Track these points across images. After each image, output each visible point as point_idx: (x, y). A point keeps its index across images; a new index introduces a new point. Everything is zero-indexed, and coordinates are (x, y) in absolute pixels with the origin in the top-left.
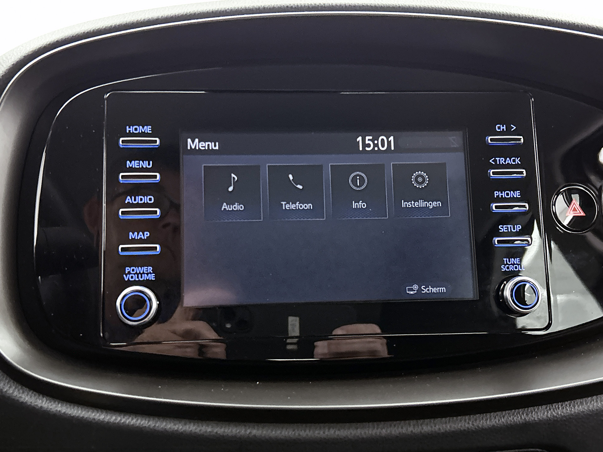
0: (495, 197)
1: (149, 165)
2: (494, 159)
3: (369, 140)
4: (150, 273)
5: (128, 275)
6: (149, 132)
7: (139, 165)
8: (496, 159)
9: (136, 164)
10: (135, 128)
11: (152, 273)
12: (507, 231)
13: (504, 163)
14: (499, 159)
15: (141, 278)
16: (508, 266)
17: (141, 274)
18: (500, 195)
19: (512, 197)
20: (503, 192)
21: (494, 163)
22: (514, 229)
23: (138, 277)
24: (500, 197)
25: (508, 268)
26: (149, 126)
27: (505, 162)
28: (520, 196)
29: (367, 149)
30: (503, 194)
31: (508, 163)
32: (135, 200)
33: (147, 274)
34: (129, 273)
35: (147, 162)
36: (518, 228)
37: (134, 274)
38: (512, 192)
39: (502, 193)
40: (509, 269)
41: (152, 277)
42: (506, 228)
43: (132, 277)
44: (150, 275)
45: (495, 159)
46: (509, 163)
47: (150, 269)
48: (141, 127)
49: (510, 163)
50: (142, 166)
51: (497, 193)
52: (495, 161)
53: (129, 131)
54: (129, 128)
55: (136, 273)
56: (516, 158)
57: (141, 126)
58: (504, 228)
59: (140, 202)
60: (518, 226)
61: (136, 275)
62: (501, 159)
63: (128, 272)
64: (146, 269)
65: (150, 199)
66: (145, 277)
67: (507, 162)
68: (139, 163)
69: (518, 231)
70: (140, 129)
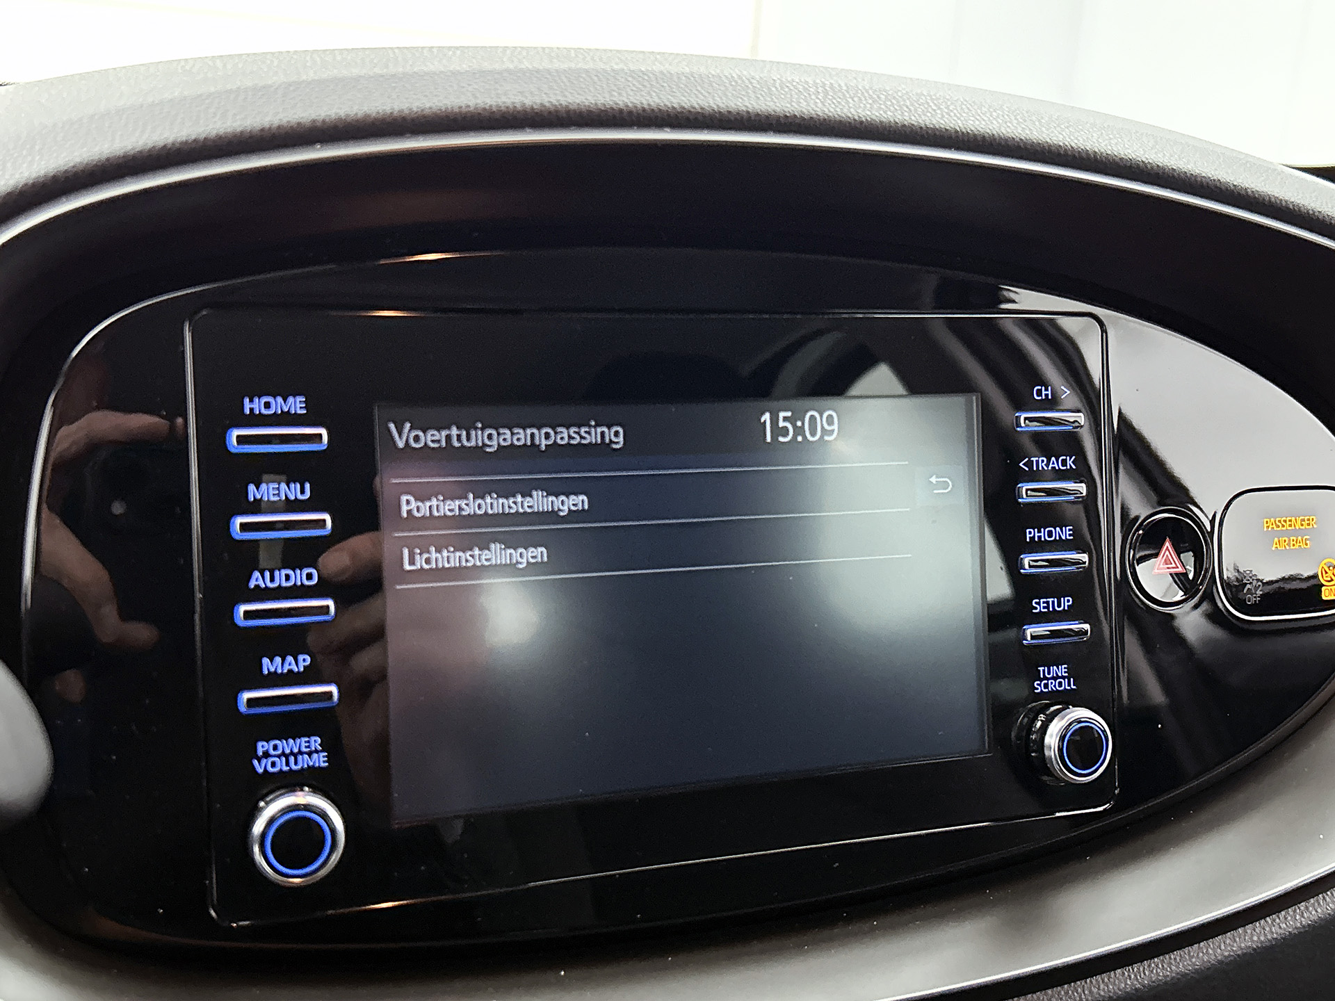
0: (1028, 540)
1: (303, 492)
2: (1027, 459)
3: (785, 419)
4: (317, 751)
5: (264, 761)
6: (299, 412)
7: (278, 495)
8: (1032, 459)
9: (271, 492)
10: (265, 403)
11: (321, 751)
12: (1046, 610)
13: (1046, 468)
14: (1037, 459)
15: (296, 763)
16: (1046, 681)
17: (295, 755)
18: (1037, 535)
19: (1058, 538)
20: (1042, 530)
21: (1027, 469)
22: (1059, 606)
23: (287, 764)
24: (1036, 539)
25: (1046, 686)
26: (300, 395)
27: (1047, 465)
28: (1072, 538)
29: (781, 439)
30: (1042, 534)
31: (1052, 467)
32: (272, 580)
33: (310, 754)
34: (267, 755)
35: (298, 486)
36: (1066, 604)
37: (279, 756)
38: (1058, 529)
39: (1039, 532)
40: (1048, 688)
41: (322, 759)
42: (1045, 605)
43: (273, 765)
44: (315, 756)
45: (1029, 459)
46: (1055, 467)
47: (316, 742)
48: (280, 399)
49: (1057, 468)
50: (286, 496)
51: (1030, 533)
52: (1029, 464)
53: (252, 410)
54: (251, 401)
55: (283, 754)
56: (1068, 458)
57: (279, 395)
58: (1042, 605)
59: (284, 584)
60: (1066, 599)
61: (284, 759)
62: (1041, 459)
63: (264, 753)
64: (306, 742)
65: (309, 577)
66: (304, 762)
67: (1051, 465)
68: (278, 489)
69: (1066, 608)
70: (278, 405)
